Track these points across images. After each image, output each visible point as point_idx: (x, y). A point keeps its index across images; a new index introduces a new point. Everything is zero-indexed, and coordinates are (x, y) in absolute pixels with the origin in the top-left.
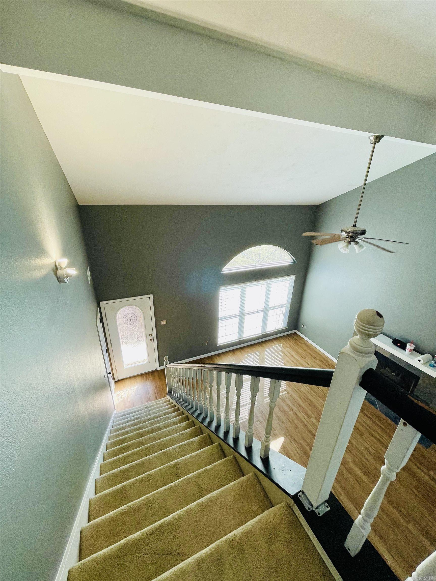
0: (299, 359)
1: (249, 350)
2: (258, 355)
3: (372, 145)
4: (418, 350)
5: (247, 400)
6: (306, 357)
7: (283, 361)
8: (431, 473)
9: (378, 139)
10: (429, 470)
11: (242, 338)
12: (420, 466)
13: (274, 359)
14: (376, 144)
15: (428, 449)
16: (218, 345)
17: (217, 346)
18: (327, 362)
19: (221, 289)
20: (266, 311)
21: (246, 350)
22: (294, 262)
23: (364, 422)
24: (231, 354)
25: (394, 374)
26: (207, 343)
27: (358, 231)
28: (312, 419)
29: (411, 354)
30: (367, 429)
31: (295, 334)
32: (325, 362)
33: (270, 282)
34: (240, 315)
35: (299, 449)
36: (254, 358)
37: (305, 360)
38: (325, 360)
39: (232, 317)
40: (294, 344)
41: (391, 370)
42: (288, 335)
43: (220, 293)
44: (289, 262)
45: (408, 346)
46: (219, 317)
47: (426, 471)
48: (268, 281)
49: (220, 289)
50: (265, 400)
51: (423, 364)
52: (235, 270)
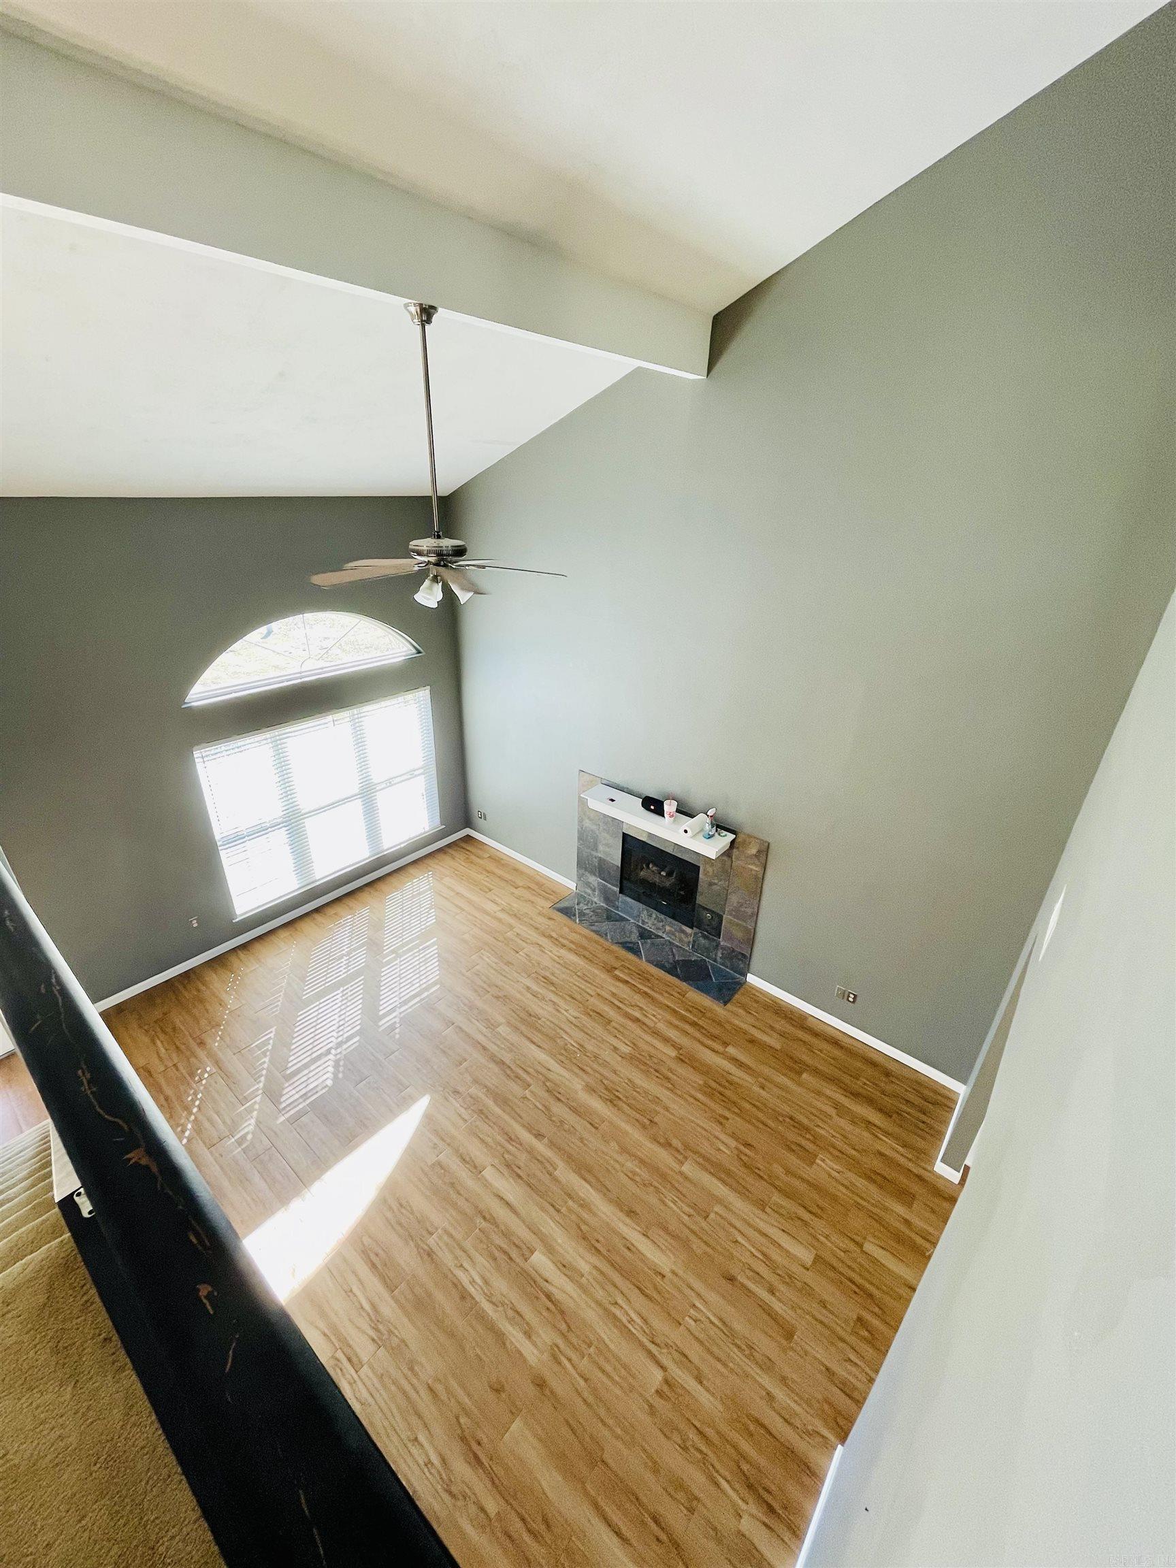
0: (474, 898)
1: (338, 909)
2: (367, 916)
3: (419, 328)
4: (685, 811)
5: (332, 1039)
6: (492, 887)
7: (433, 914)
8: (731, 1050)
9: (427, 313)
10: (726, 1044)
11: (313, 882)
12: (709, 1042)
13: (408, 915)
14: (427, 327)
15: (729, 1005)
16: (237, 920)
17: (234, 921)
18: (540, 885)
19: (197, 754)
20: (367, 794)
21: (330, 911)
22: (419, 652)
23: (614, 995)
24: (283, 934)
25: (663, 873)
26: (195, 921)
27: (444, 548)
28: (501, 1029)
29: (674, 821)
30: (619, 1008)
31: (468, 839)
32: (536, 887)
33: (362, 715)
34: (286, 822)
35: (465, 1109)
36: (353, 927)
37: (489, 895)
38: (537, 883)
39: (261, 830)
40: (463, 864)
41: (657, 866)
42: (449, 846)
43: (200, 767)
44: (404, 654)
45: (666, 808)
46: (217, 836)
47: (720, 1048)
48: (356, 712)
49: (195, 756)
50: (380, 1023)
51: (694, 836)
52: (235, 692)
